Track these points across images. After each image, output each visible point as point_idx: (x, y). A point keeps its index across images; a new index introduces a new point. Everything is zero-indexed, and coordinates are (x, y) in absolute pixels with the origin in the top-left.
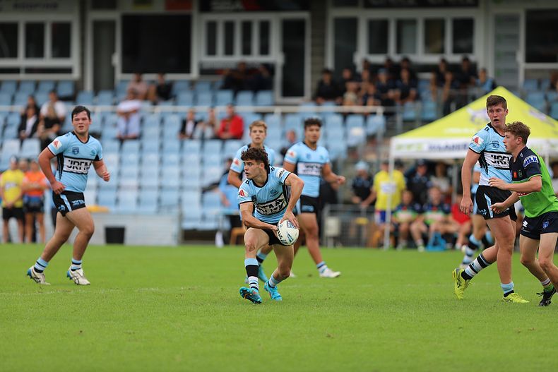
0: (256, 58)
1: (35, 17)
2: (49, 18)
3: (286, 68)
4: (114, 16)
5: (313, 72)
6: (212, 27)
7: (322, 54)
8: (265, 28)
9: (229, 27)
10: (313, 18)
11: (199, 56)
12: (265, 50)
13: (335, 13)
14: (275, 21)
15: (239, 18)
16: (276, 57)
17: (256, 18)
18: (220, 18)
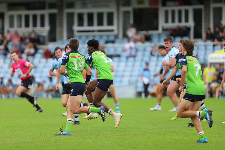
0: (183, 24)
1: (100, 10)
2: (105, 10)
3: (195, 28)
4: (129, 9)
5: (205, 29)
6: (166, 12)
7: (209, 22)
8: (187, 12)
9: (173, 12)
10: (205, 8)
11: (162, 24)
12: (187, 20)
13: (213, 5)
14: (191, 9)
15: (176, 9)
16: (191, 23)
17: (183, 8)
18: (170, 9)
